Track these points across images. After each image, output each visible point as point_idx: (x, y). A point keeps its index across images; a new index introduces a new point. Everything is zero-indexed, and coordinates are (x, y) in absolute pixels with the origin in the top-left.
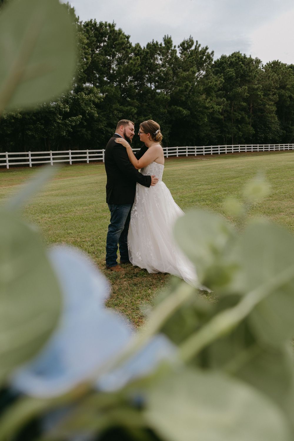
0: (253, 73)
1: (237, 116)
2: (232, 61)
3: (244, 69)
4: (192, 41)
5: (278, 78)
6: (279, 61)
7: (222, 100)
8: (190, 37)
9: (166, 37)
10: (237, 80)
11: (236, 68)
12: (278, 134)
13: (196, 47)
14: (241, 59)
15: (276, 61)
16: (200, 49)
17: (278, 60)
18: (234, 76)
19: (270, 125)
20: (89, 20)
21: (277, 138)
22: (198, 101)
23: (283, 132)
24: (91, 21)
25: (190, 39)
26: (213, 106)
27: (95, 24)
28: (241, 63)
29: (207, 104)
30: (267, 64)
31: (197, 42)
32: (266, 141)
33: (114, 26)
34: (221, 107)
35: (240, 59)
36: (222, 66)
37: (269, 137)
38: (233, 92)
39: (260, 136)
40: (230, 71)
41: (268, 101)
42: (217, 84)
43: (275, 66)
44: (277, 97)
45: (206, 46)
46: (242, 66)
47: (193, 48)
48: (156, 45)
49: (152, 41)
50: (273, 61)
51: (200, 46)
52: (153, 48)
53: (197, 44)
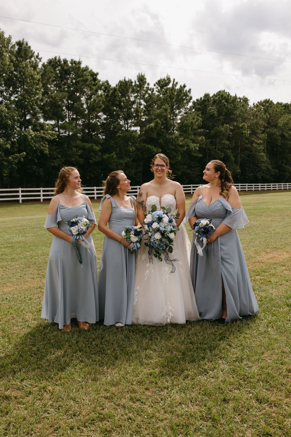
0: (238, 111)
1: (219, 154)
2: (216, 100)
3: (228, 107)
4: (169, 79)
5: (265, 117)
6: (271, 100)
7: (200, 138)
8: (167, 75)
9: (140, 75)
10: (220, 118)
11: (219, 106)
12: (270, 173)
13: (173, 84)
14: (225, 97)
15: (268, 100)
16: (178, 87)
17: (269, 99)
18: (216, 114)
19: (259, 165)
20: (53, 58)
21: (268, 177)
22: (171, 139)
23: (275, 172)
24: (55, 59)
25: (167, 77)
26: (188, 144)
27: (59, 61)
28: (224, 101)
29: (181, 142)
30: (258, 102)
31: (174, 79)
32: (256, 180)
33: (81, 64)
34: (197, 145)
35: (223, 98)
36: (204, 104)
37: (258, 176)
38: (214, 130)
39: (249, 175)
40: (212, 109)
41: (256, 139)
42: (193, 122)
43: (267, 104)
44: (265, 136)
45: (184, 84)
46: (225, 105)
47: (170, 86)
48: (127, 82)
49: (123, 79)
50: (264, 100)
51: (177, 83)
52: (124, 85)
53: (174, 81)
